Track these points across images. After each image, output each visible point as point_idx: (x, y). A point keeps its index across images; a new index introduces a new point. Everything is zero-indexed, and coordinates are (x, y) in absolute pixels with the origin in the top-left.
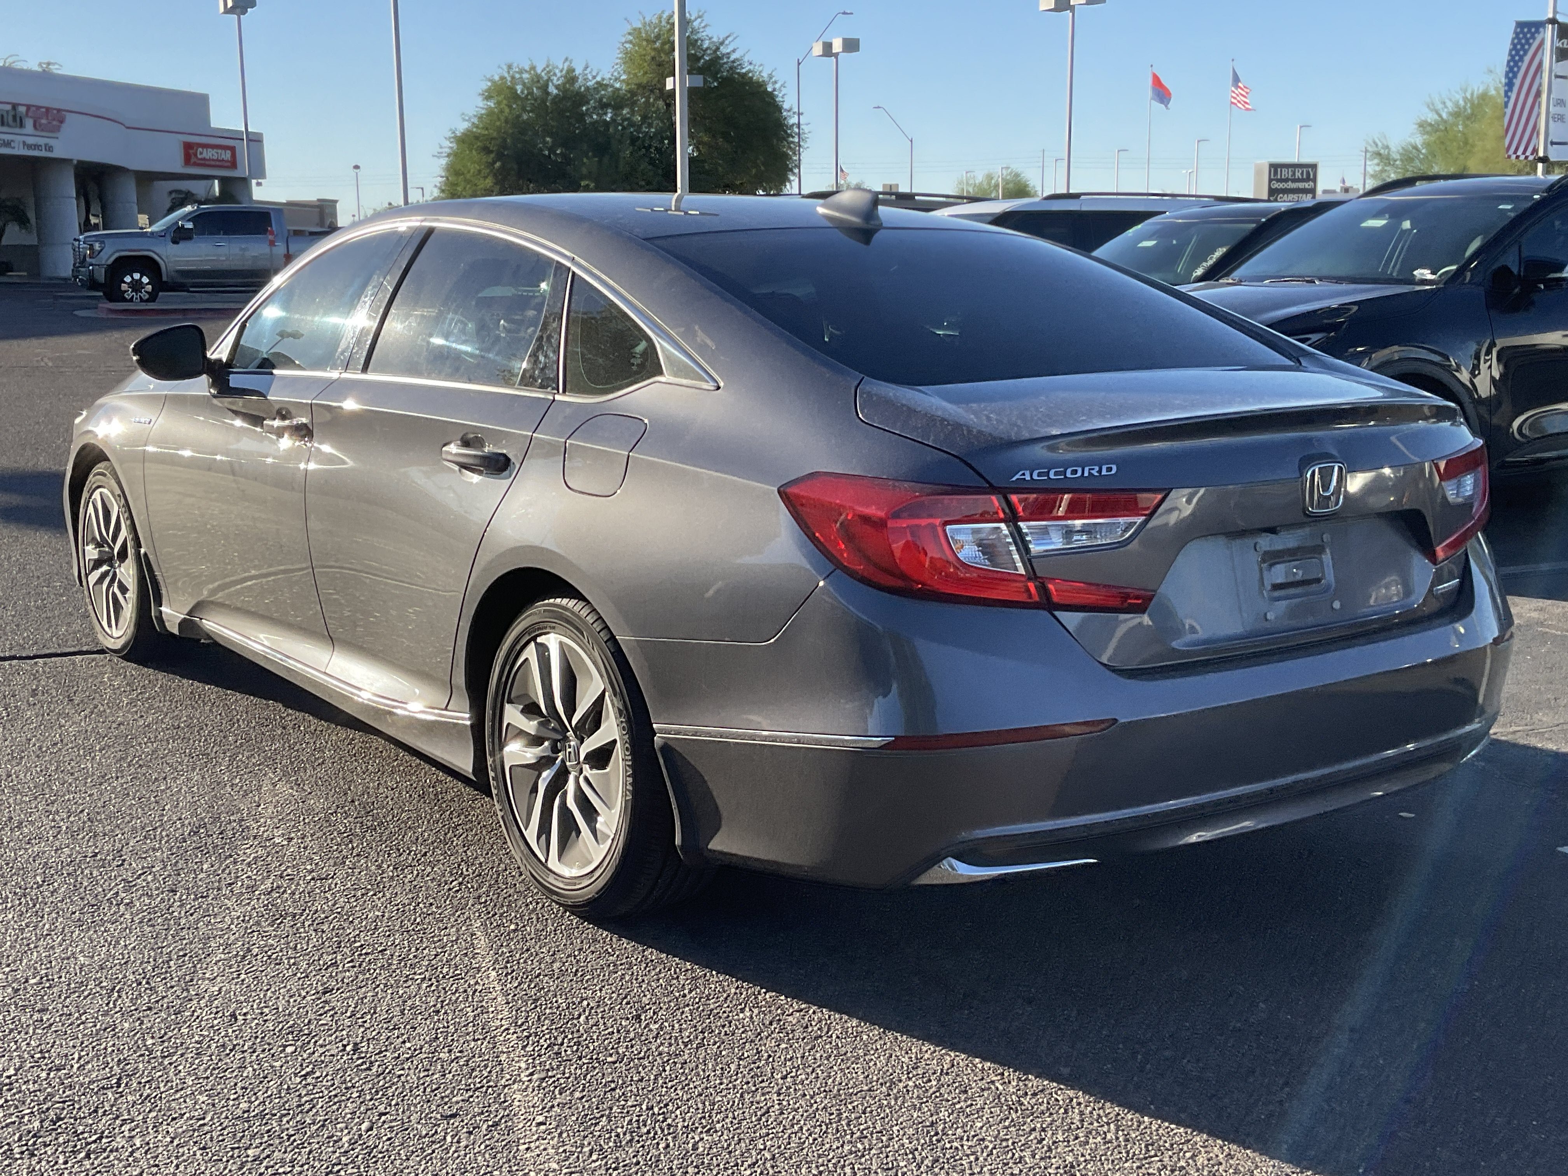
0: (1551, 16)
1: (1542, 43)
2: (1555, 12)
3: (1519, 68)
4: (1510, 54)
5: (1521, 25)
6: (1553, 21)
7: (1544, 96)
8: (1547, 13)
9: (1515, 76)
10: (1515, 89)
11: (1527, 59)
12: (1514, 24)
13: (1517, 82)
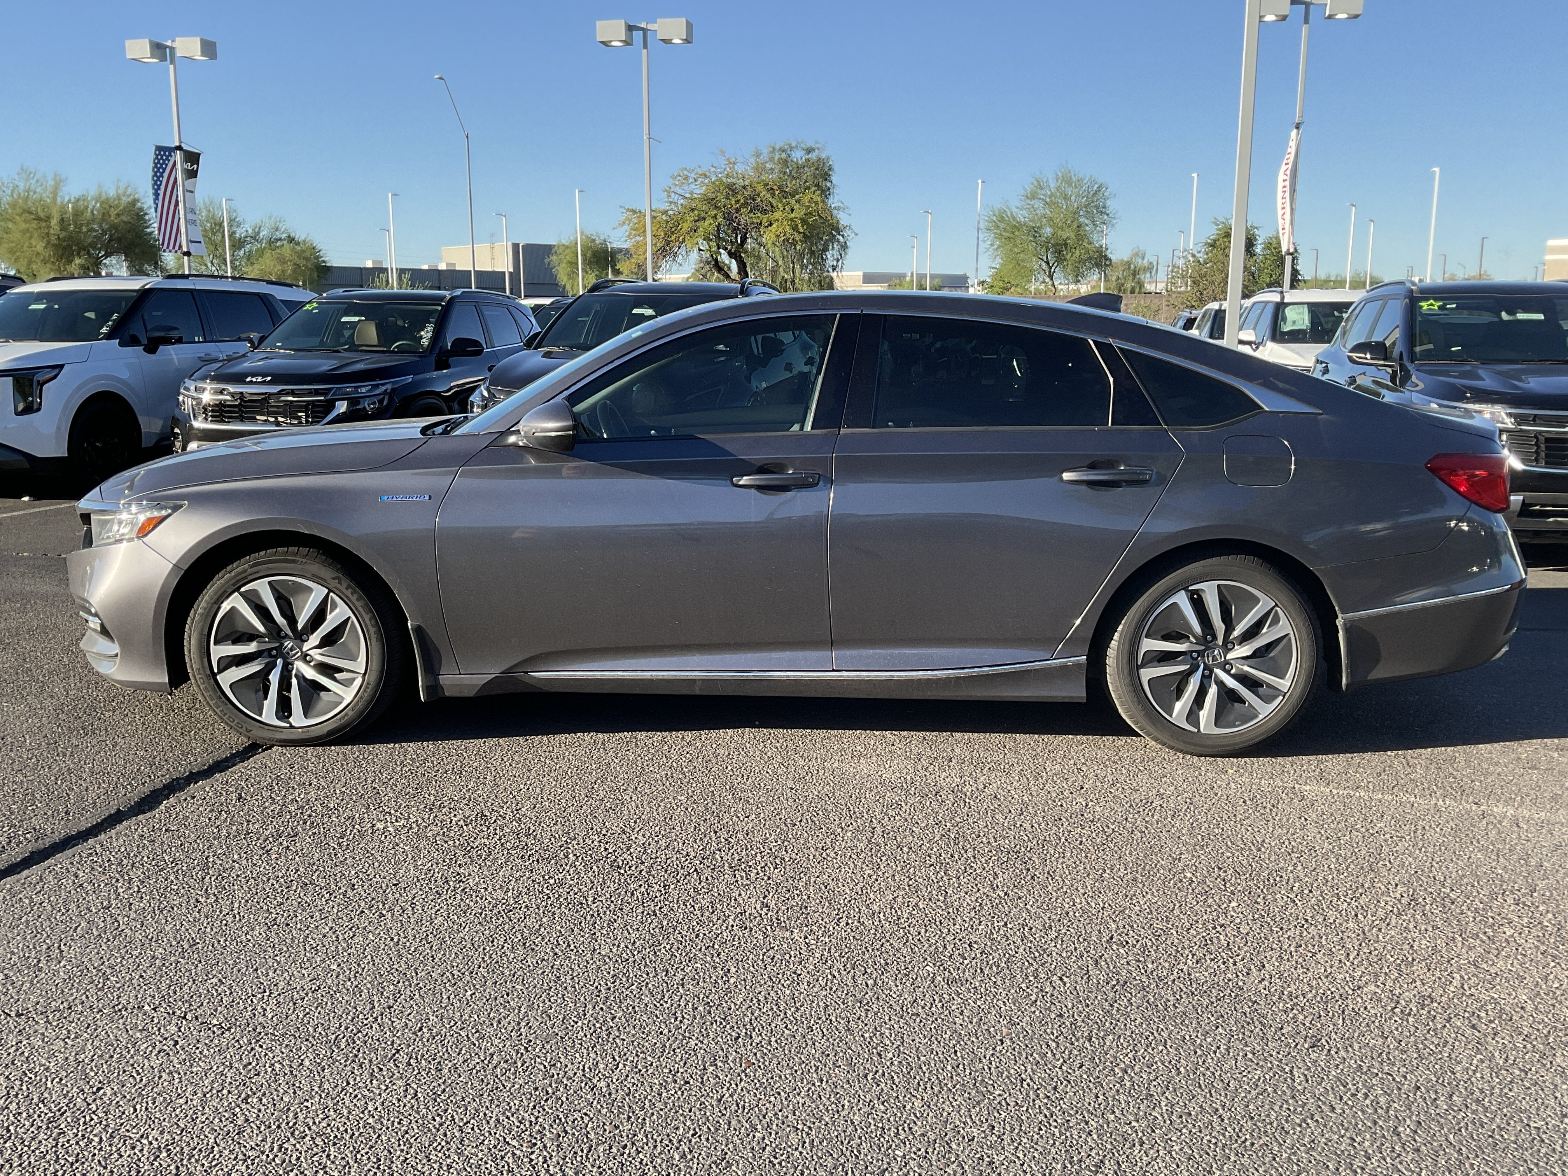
0: (178, 144)
1: (174, 164)
2: (180, 142)
3: (161, 182)
4: (153, 170)
5: (159, 148)
6: (179, 148)
7: (181, 205)
8: (173, 142)
9: (159, 187)
10: (161, 198)
11: (166, 175)
12: (154, 148)
13: (161, 192)
